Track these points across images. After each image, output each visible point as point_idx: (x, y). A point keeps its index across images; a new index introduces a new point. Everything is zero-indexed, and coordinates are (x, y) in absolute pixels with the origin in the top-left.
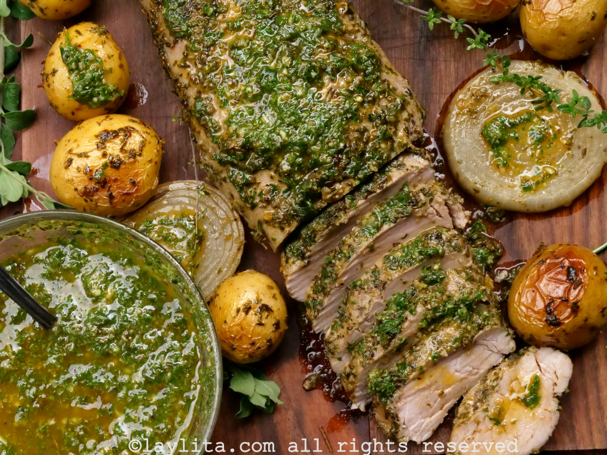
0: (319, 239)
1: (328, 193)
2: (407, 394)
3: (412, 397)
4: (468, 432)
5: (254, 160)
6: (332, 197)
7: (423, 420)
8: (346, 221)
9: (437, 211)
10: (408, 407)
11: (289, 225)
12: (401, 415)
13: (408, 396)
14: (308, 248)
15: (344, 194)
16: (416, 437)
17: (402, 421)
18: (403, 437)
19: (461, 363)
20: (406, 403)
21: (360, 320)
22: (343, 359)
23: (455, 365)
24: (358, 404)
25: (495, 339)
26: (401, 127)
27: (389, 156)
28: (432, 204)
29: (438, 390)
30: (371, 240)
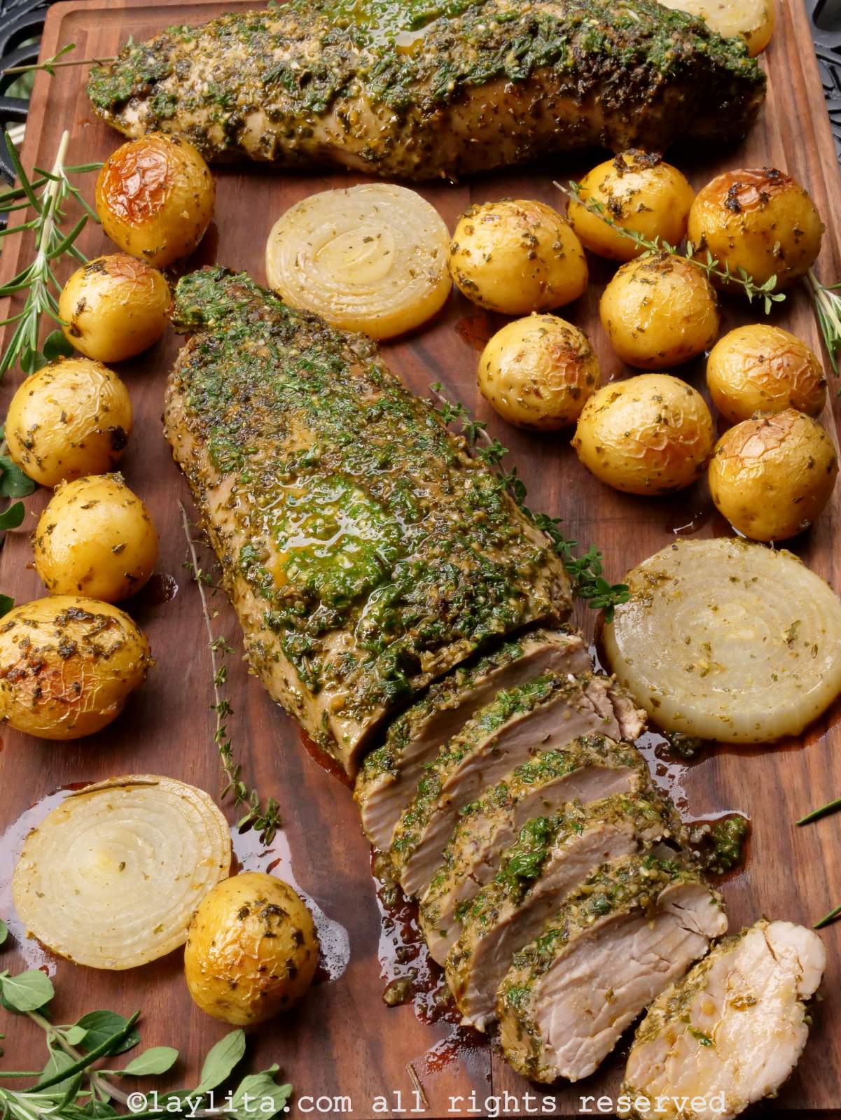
0: (415, 735)
1: (429, 660)
2: (553, 988)
3: (562, 994)
4: (656, 1056)
5: (323, 613)
6: (436, 665)
7: (580, 1039)
8: (457, 704)
9: (595, 705)
10: (554, 1012)
11: (371, 713)
12: (542, 1025)
13: (554, 992)
14: (399, 750)
15: (454, 663)
16: (569, 1069)
17: (544, 1036)
18: (548, 1067)
19: (639, 944)
20: (551, 1004)
21: (477, 858)
22: (449, 933)
23: (631, 946)
24: (474, 1017)
25: (693, 908)
26: (541, 584)
27: (521, 618)
28: (587, 692)
29: (604, 988)
30: (495, 733)
